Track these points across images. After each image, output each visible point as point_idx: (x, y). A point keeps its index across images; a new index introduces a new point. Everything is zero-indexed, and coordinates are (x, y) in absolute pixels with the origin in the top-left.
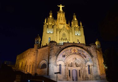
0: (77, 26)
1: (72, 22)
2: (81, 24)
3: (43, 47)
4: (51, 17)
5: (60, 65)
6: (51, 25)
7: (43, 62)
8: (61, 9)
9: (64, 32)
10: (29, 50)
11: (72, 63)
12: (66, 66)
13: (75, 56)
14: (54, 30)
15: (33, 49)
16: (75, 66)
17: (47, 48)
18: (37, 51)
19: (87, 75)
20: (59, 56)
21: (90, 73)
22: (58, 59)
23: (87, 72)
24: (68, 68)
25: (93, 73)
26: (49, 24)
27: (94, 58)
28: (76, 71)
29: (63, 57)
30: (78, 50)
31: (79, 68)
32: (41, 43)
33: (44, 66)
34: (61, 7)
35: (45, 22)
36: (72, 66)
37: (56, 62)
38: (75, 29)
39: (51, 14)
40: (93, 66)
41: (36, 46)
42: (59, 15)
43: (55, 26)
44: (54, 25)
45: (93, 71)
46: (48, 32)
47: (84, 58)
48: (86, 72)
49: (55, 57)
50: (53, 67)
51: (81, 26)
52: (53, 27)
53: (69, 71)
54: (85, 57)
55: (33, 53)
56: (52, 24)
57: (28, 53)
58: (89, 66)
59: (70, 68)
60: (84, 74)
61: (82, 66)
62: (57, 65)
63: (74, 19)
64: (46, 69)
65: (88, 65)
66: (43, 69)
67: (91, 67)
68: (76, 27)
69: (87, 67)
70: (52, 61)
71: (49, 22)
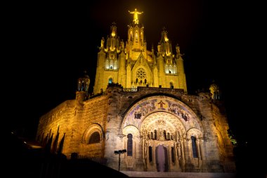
0: (169, 54)
1: (159, 46)
2: (178, 49)
3: (94, 97)
5: (130, 136)
6: (113, 52)
7: (94, 128)
9: (141, 66)
10: (65, 104)
11: (155, 132)
12: (141, 137)
13: (162, 116)
15: (73, 101)
16: (162, 138)
17: (102, 98)
18: (83, 105)
19: (189, 158)
20: (127, 117)
21: (195, 155)
23: (191, 153)
24: (147, 142)
25: (203, 154)
26: (109, 50)
27: (205, 122)
28: (165, 149)
29: (135, 117)
30: (170, 104)
31: (171, 144)
33: (95, 138)
35: (102, 45)
36: (156, 139)
37: (120, 128)
39: (114, 29)
40: (204, 138)
41: (79, 95)
43: (122, 54)
44: (120, 53)
45: (203, 150)
46: (108, 68)
47: (183, 120)
48: (187, 153)
52: (118, 56)
53: (150, 148)
54: (186, 119)
55: (73, 110)
56: (116, 50)
57: (64, 109)
58: (194, 139)
59: (151, 143)
60: (183, 156)
61: (178, 139)
62: (122, 136)
63: (164, 39)
64: (100, 144)
65: (192, 137)
66: (92, 145)
67: (198, 142)
68: (168, 57)
69: (190, 142)
70: (112, 126)
71: (109, 46)
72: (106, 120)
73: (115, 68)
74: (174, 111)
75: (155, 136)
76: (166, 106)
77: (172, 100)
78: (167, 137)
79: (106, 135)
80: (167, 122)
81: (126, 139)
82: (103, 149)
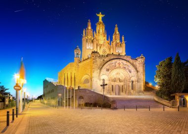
0: (118, 41)
1: (114, 37)
2: (123, 38)
3: (84, 60)
4: (90, 28)
5: (104, 80)
6: (90, 39)
7: (85, 77)
8: (100, 20)
9: (105, 48)
10: (69, 65)
13: (119, 70)
14: (94, 45)
15: (73, 63)
16: (118, 81)
18: (78, 65)
19: (130, 90)
20: (102, 70)
21: (132, 89)
22: (102, 73)
24: (111, 83)
25: (136, 88)
27: (139, 74)
30: (123, 64)
31: (122, 84)
32: (81, 57)
33: (87, 81)
34: (101, 16)
35: (84, 34)
36: (115, 81)
37: (99, 76)
38: (116, 46)
39: (89, 24)
40: (138, 81)
41: (76, 60)
42: (98, 28)
45: (136, 86)
46: (88, 48)
48: (129, 87)
49: (99, 70)
50: (96, 81)
51: (123, 42)
52: (93, 41)
54: (130, 72)
55: (74, 68)
57: (69, 68)
58: (133, 82)
59: (113, 83)
62: (100, 80)
63: (116, 33)
64: (89, 84)
66: (85, 84)
67: (134, 83)
69: (131, 83)
70: (95, 74)
71: (88, 35)
72: (92, 72)
73: (92, 48)
74: (125, 68)
75: (115, 80)
76: (121, 65)
77: (125, 62)
78: (120, 81)
79: (93, 79)
80: (121, 74)
81: (102, 81)
82: (91, 86)
